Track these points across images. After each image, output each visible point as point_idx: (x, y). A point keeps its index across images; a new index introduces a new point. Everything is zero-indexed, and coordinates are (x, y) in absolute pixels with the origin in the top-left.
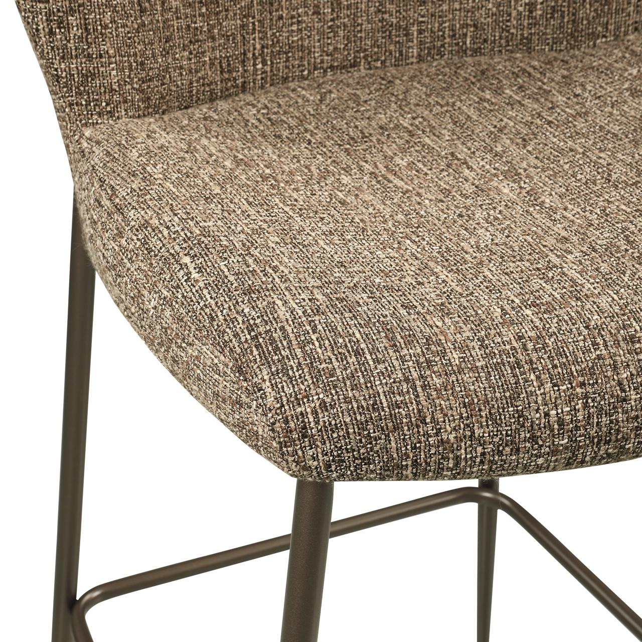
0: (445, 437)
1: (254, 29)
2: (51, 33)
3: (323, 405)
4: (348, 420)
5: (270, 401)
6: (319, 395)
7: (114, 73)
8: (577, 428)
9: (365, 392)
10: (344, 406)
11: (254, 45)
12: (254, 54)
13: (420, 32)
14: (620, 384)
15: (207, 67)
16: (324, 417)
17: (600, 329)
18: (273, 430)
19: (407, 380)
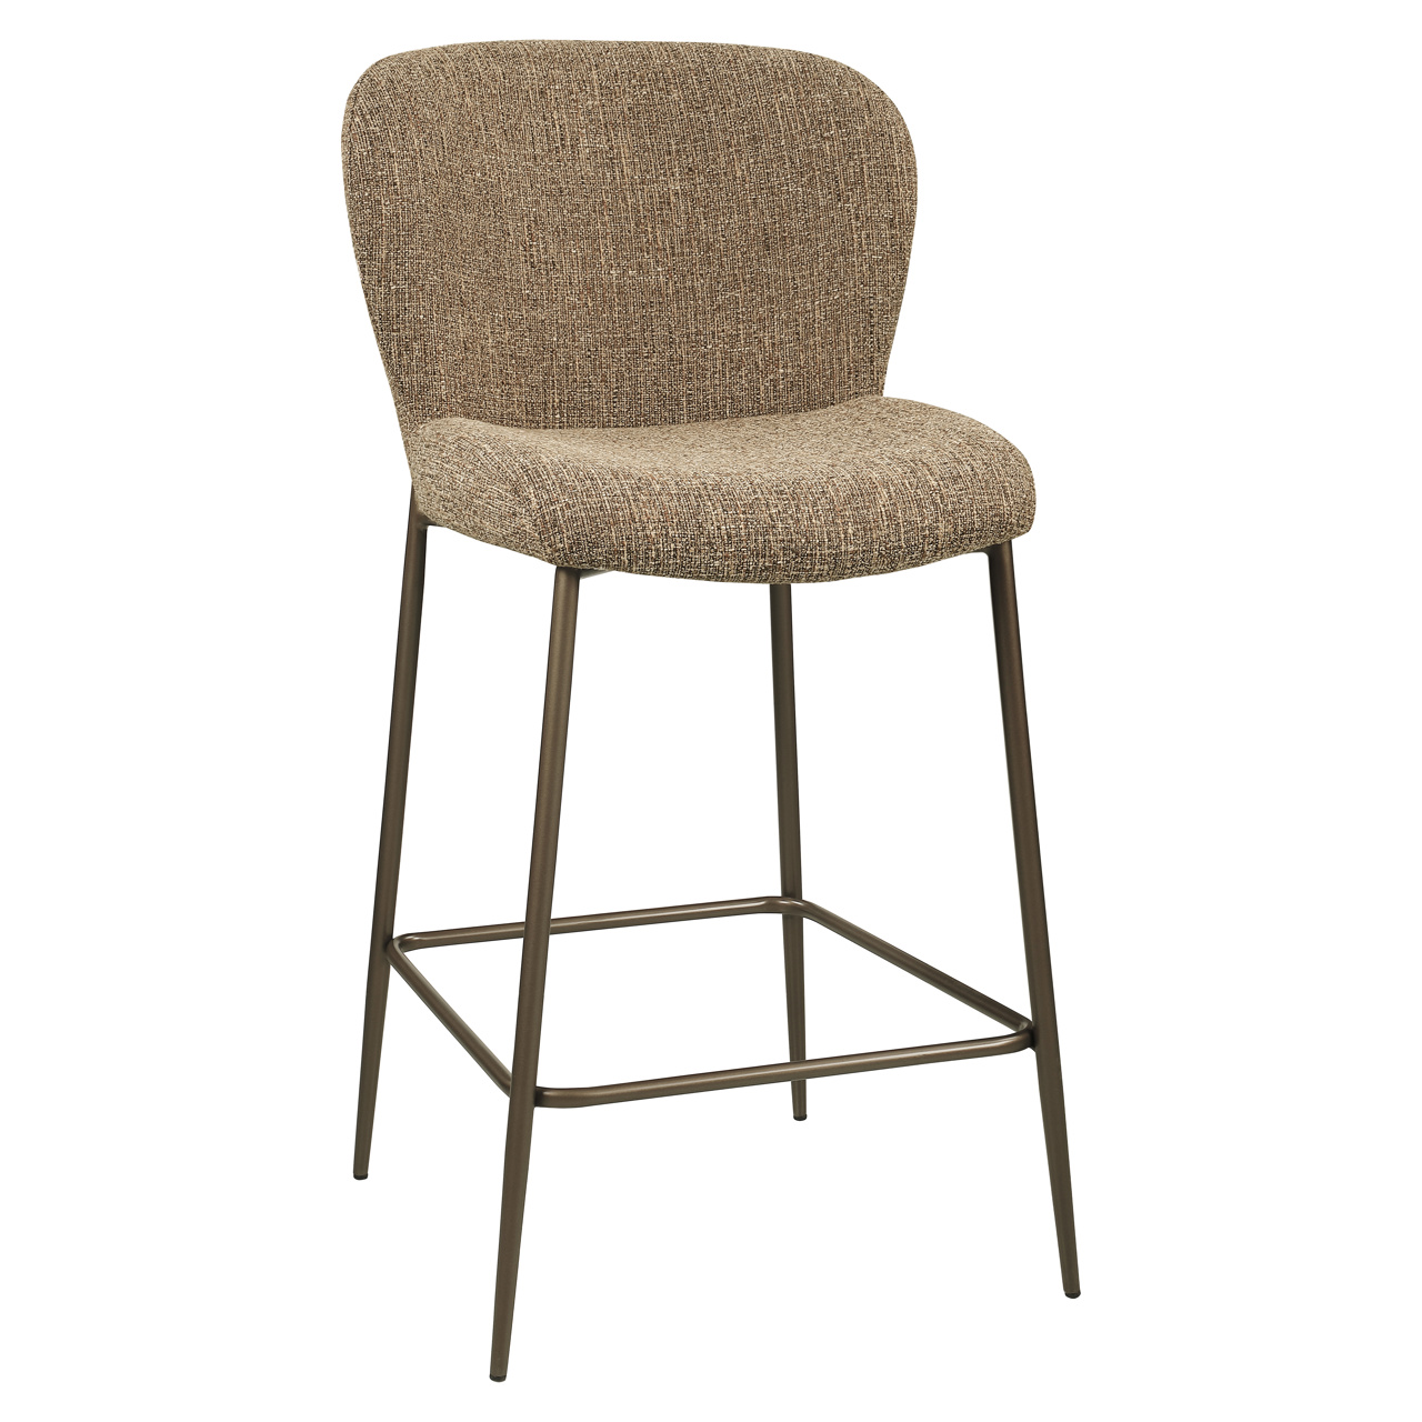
0: (648, 533)
2: (400, 354)
3: (568, 505)
4: (584, 516)
5: (534, 505)
6: (565, 500)
8: (741, 541)
9: (595, 499)
10: (582, 507)
11: (553, 399)
12: (553, 406)
14: (770, 516)
15: (515, 406)
16: (568, 513)
17: (759, 486)
18: (535, 525)
19: (623, 495)
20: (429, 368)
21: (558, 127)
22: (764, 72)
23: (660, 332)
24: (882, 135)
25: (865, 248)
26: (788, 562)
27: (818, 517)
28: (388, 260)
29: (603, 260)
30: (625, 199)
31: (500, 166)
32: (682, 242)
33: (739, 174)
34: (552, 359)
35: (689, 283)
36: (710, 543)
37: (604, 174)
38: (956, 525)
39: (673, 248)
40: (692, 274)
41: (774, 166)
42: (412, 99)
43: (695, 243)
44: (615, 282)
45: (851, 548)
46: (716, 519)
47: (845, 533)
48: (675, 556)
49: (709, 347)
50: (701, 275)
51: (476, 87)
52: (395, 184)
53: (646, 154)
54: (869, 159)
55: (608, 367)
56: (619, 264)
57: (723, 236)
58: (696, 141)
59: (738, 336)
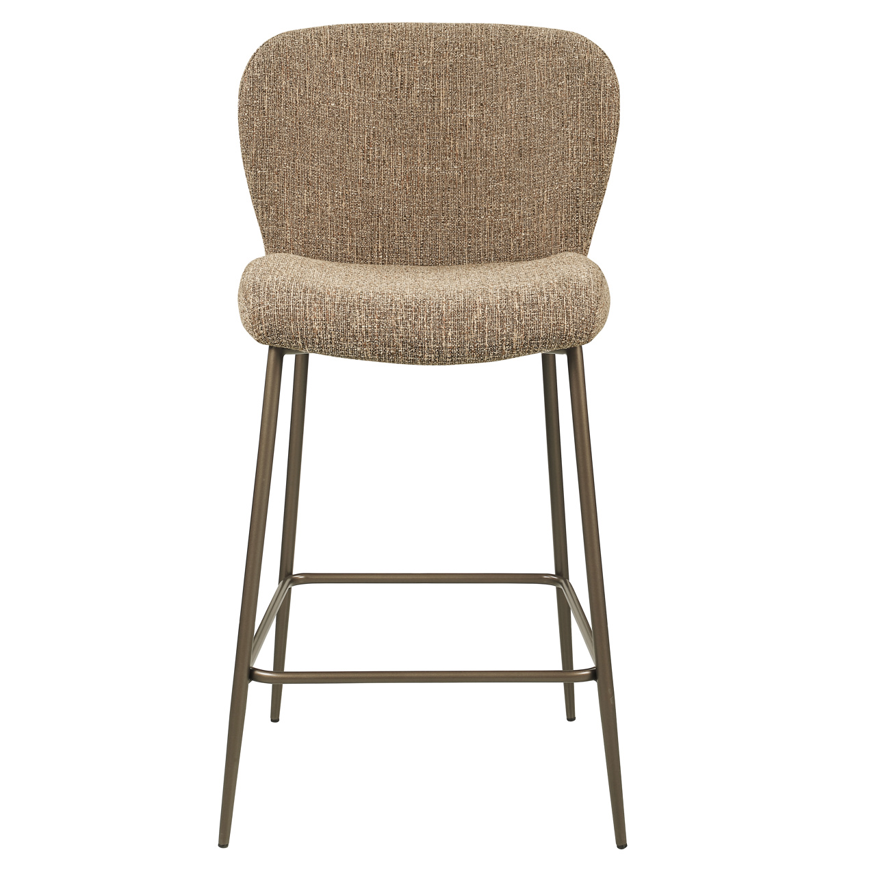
1: (378, 237)
3: (268, 307)
4: (275, 313)
5: (251, 306)
6: (267, 303)
7: (289, 235)
8: (375, 336)
9: (285, 305)
11: (378, 246)
12: (378, 250)
13: (469, 252)
15: (348, 249)
18: (250, 319)
19: (303, 303)
20: (279, 223)
21: (400, 76)
22: (533, 43)
23: (453, 207)
24: (595, 85)
25: (575, 157)
26: (406, 351)
27: (429, 324)
28: (256, 155)
29: (419, 161)
30: (438, 123)
31: (352, 100)
32: (471, 150)
33: (509, 108)
34: (378, 221)
35: (473, 177)
36: (354, 336)
37: (427, 106)
38: (526, 335)
39: (466, 154)
40: (475, 171)
41: (530, 103)
42: (288, 57)
43: (479, 151)
44: (426, 174)
45: (449, 345)
46: (359, 321)
47: (446, 335)
48: (331, 343)
49: (482, 217)
50: (481, 172)
51: (343, 51)
52: (264, 108)
53: (456, 94)
54: (583, 100)
55: (418, 228)
56: (430, 163)
57: (496, 147)
58: (487, 86)
59: (499, 211)
